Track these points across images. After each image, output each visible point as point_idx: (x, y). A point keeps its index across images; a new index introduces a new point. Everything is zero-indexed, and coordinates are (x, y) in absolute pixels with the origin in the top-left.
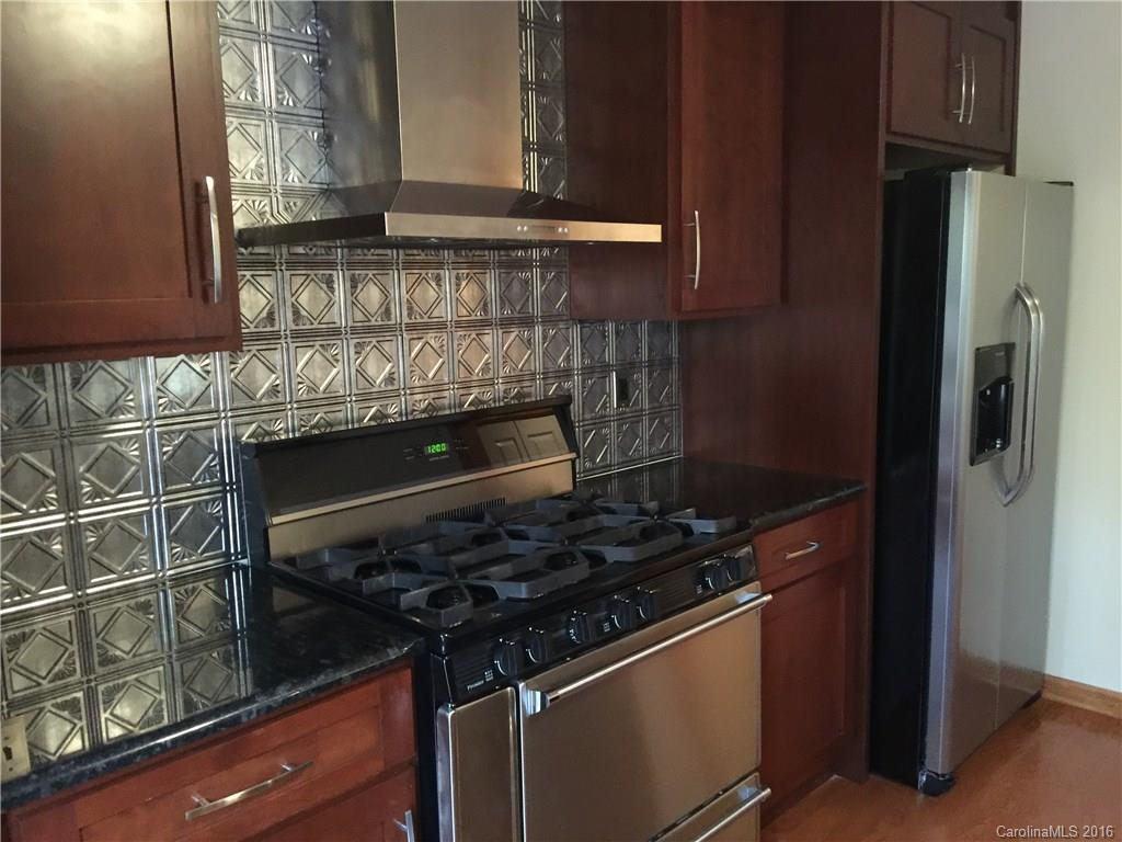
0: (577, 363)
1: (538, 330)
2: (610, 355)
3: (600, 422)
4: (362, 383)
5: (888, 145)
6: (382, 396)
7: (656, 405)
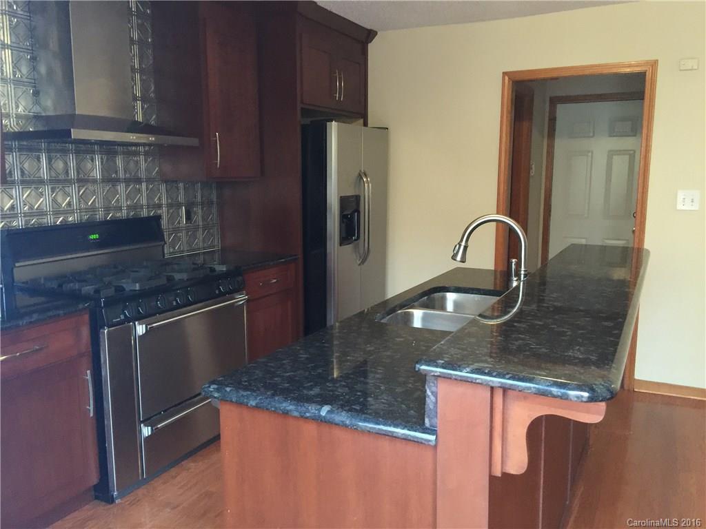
0: (164, 201)
1: (144, 185)
2: (181, 198)
3: (177, 230)
4: (55, 206)
5: (302, 109)
6: (65, 212)
7: (205, 223)
